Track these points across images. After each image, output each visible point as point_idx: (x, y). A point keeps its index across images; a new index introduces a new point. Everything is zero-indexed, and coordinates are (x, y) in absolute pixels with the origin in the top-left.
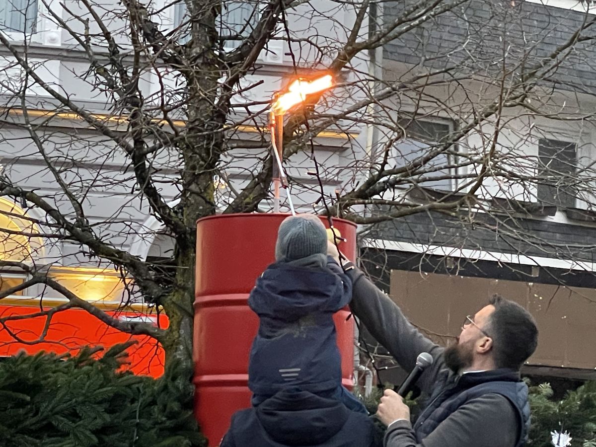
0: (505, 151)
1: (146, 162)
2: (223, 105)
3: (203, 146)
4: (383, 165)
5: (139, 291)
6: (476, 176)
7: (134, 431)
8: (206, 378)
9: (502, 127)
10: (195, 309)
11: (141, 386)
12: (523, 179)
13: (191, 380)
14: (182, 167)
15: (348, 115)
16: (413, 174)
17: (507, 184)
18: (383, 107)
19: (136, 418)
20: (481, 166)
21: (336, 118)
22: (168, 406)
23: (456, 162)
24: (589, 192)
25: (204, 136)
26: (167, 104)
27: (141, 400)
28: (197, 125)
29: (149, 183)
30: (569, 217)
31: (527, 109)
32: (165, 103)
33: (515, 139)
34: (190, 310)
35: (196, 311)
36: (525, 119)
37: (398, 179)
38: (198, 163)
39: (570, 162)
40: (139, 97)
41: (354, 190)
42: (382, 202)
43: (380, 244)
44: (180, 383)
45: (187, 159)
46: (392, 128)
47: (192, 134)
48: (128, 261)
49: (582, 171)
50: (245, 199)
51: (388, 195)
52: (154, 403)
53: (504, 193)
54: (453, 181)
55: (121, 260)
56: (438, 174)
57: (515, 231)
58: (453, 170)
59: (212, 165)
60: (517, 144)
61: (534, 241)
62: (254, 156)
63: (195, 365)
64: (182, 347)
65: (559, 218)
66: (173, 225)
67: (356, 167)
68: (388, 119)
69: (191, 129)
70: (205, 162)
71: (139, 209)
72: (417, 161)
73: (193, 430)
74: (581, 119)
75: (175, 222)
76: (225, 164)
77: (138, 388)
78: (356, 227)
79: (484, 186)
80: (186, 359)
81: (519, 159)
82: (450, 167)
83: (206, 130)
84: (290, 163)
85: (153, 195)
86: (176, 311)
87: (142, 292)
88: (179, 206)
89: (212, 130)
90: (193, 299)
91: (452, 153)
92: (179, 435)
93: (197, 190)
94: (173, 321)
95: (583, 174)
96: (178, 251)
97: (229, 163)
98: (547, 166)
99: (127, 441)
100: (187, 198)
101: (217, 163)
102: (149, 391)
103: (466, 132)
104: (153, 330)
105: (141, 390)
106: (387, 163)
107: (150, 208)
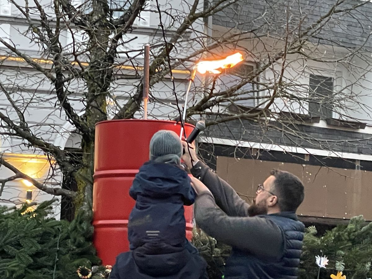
0: (288, 82)
1: (64, 87)
2: (112, 52)
3: (99, 77)
4: (212, 90)
5: (59, 168)
6: (270, 97)
7: (56, 255)
8: (100, 222)
9: (286, 66)
11: (60, 227)
12: (299, 99)
13: (92, 223)
14: (87, 91)
15: (190, 59)
16: (231, 96)
17: (289, 102)
18: (212, 53)
19: (57, 247)
20: (273, 91)
21: (183, 60)
22: (77, 240)
23: (258, 88)
24: (340, 107)
25: (100, 71)
26: (77, 51)
27: (60, 235)
28: (96, 64)
29: (65, 101)
30: (328, 124)
31: (302, 55)
32: (76, 51)
33: (294, 74)
34: (90, 179)
35: (95, 180)
36: (301, 62)
37: (221, 99)
38: (96, 88)
39: (328, 88)
40: (59, 47)
41: (193, 105)
42: (212, 114)
43: (210, 140)
44: (84, 225)
45: (90, 86)
47: (93, 70)
48: (52, 149)
49: (336, 94)
50: (125, 111)
51: (215, 109)
52: (68, 237)
53: (288, 108)
54: (256, 100)
55: (48, 149)
56: (246, 96)
57: (294, 131)
58: (256, 93)
59: (105, 90)
60: (296, 77)
61: (306, 138)
62: (131, 84)
63: (94, 214)
64: (86, 203)
65: (322, 124)
66: (80, 127)
67: (195, 91)
69: (92, 67)
70: (101, 87)
71: (59, 117)
72: (233, 87)
73: (92, 254)
74: (336, 62)
75: (82, 125)
76: (113, 89)
77: (58, 229)
79: (275, 103)
80: (88, 211)
81: (297, 87)
82: (254, 92)
83: (102, 68)
84: (154, 89)
85: (68, 108)
86: (82, 181)
87: (61, 169)
88: (85, 115)
89: (105, 67)
90: (93, 173)
91: (255, 83)
92: (84, 257)
93: (96, 105)
94: (81, 187)
95: (337, 96)
96: (84, 143)
97: (116, 88)
98: (314, 91)
99: (52, 261)
100: (89, 110)
101: (108, 88)
102: (65, 230)
103: (264, 69)
104: (68, 192)
105: (60, 229)
106: (215, 89)
107: (66, 117)
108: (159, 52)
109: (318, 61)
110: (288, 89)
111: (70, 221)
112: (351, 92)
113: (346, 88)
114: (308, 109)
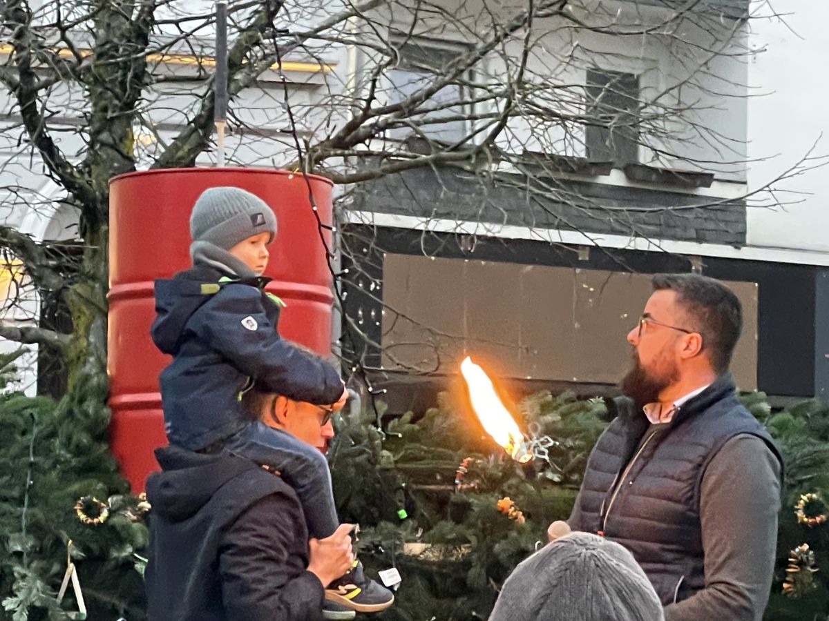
0: (539, 81)
1: (37, 101)
2: (144, 20)
3: (117, 78)
4: (369, 101)
5: (30, 284)
6: (497, 115)
7: (27, 475)
8: (126, 398)
9: (533, 45)
10: (108, 303)
11: (35, 411)
12: (564, 118)
13: (106, 401)
14: (89, 109)
15: (319, 34)
16: (411, 113)
17: (542, 127)
18: (367, 19)
19: (29, 455)
20: (505, 100)
21: (304, 36)
22: (75, 438)
23: (472, 96)
24: (653, 134)
25: (117, 63)
26: (66, 19)
27: (36, 430)
28: (109, 49)
29: (42, 132)
30: (630, 177)
31: (567, 20)
32: (62, 19)
33: (552, 63)
34: (102, 305)
35: (110, 307)
36: (565, 34)
37: (390, 121)
38: (111, 102)
39: (627, 93)
40: (25, 10)
41: (329, 137)
42: (369, 154)
43: (367, 218)
44: (90, 406)
45: (94, 97)
46: (380, 50)
47: (102, 61)
48: (15, 241)
49: (647, 105)
50: (177, 152)
51: (376, 146)
52: (53, 434)
53: (538, 139)
54: (468, 123)
55: (5, 240)
56: (445, 113)
57: (552, 189)
58: (467, 107)
59: (130, 105)
60: (555, 70)
61: (581, 204)
62: (189, 92)
63: (112, 381)
64: (92, 359)
65: (616, 178)
66: (76, 189)
67: (332, 105)
68: (376, 37)
69: (100, 56)
70: (120, 101)
71: (28, 168)
72: (416, 95)
73: (107, 471)
74: (642, 33)
75: (79, 184)
76: (148, 103)
77: (31, 414)
78: (332, 186)
79: (509, 128)
80: (97, 374)
81: (557, 91)
82: (463, 104)
83: (121, 56)
84: (239, 101)
85: (47, 148)
86: (84, 308)
87: (35, 285)
88: (86, 164)
89: (128, 55)
90: (106, 289)
91: (465, 84)
92: (91, 477)
93: (110, 141)
94: (80, 324)
95: (649, 110)
96: (86, 226)
97: (155, 101)
98: (597, 100)
99: (17, 488)
100: (96, 152)
101: (137, 102)
102: (46, 419)
103: (484, 53)
104: (52, 336)
105: (36, 417)
106: (375, 98)
107: (44, 167)
108: (249, 19)
109: (603, 32)
110: (538, 96)
111: (57, 396)
112: (677, 102)
113: (665, 93)
114: (583, 140)
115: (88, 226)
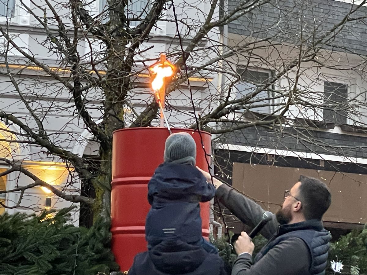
0: (303, 89)
1: (82, 96)
2: (129, 61)
3: (117, 86)
4: (227, 98)
5: (77, 176)
6: (284, 104)
7: (74, 261)
8: (118, 229)
9: (301, 74)
10: (112, 186)
11: (79, 234)
12: (314, 106)
13: (110, 229)
14: (104, 99)
15: (205, 67)
16: (246, 103)
17: (304, 109)
18: (227, 62)
19: (75, 253)
20: (288, 98)
21: (199, 69)
22: (96, 246)
23: (273, 96)
24: (354, 114)
25: (118, 80)
26: (95, 60)
27: (79, 242)
28: (113, 73)
29: (83, 109)
30: (342, 130)
31: (316, 63)
32: (93, 60)
33: (309, 82)
34: (108, 186)
35: (112, 187)
36: (315, 69)
37: (237, 106)
38: (114, 97)
39: (342, 95)
40: (77, 56)
41: (210, 113)
42: (227, 121)
43: (226, 147)
44: (103, 232)
45: (107, 94)
46: (233, 75)
47: (110, 79)
48: (71, 157)
49: (350, 101)
50: (143, 119)
51: (231, 117)
52: (86, 244)
53: (302, 115)
54: (271, 107)
55: (67, 157)
56: (261, 103)
57: (309, 138)
58: (271, 101)
59: (122, 98)
60: (310, 84)
61: (321, 144)
62: (148, 92)
63: (113, 220)
64: (104, 210)
65: (336, 130)
66: (98, 134)
67: (211, 99)
68: (231, 69)
69: (109, 76)
70: (118, 96)
71: (77, 125)
72: (248, 95)
73: (110, 260)
74: (349, 69)
75: (99, 133)
76: (130, 97)
77: (77, 235)
78: (211, 136)
79: (289, 110)
80: (106, 217)
81: (311, 94)
82: (269, 99)
83: (119, 76)
84: (171, 97)
85: (86, 117)
86: (100, 188)
87: (79, 176)
88: (102, 123)
89: (122, 76)
90: (111, 180)
91: (270, 91)
92: (103, 264)
93: (113, 113)
94: (99, 194)
95: (351, 103)
96: (102, 151)
97: (133, 97)
98: (328, 98)
99: (71, 267)
100: (107, 118)
101: (126, 97)
102: (84, 237)
103: (279, 77)
104: (86, 199)
105: (79, 236)
106: (230, 97)
107: (84, 125)
108: (175, 61)
109: (332, 69)
110: (303, 96)
111: (88, 227)
112: (364, 99)
113: (359, 95)
114: (322, 116)
115: (103, 151)
